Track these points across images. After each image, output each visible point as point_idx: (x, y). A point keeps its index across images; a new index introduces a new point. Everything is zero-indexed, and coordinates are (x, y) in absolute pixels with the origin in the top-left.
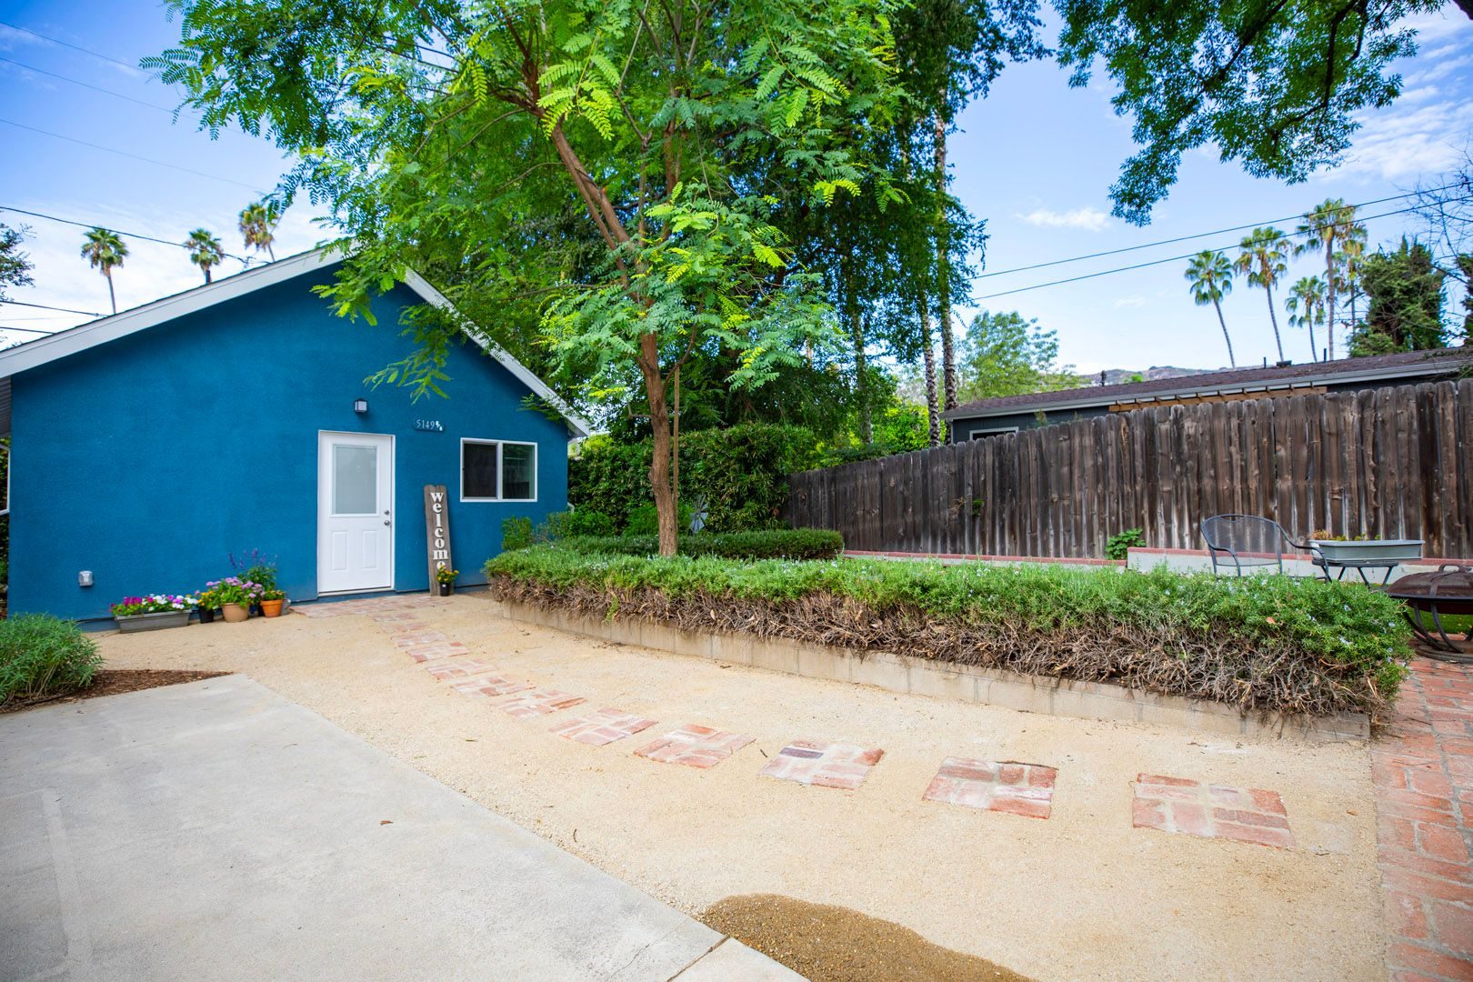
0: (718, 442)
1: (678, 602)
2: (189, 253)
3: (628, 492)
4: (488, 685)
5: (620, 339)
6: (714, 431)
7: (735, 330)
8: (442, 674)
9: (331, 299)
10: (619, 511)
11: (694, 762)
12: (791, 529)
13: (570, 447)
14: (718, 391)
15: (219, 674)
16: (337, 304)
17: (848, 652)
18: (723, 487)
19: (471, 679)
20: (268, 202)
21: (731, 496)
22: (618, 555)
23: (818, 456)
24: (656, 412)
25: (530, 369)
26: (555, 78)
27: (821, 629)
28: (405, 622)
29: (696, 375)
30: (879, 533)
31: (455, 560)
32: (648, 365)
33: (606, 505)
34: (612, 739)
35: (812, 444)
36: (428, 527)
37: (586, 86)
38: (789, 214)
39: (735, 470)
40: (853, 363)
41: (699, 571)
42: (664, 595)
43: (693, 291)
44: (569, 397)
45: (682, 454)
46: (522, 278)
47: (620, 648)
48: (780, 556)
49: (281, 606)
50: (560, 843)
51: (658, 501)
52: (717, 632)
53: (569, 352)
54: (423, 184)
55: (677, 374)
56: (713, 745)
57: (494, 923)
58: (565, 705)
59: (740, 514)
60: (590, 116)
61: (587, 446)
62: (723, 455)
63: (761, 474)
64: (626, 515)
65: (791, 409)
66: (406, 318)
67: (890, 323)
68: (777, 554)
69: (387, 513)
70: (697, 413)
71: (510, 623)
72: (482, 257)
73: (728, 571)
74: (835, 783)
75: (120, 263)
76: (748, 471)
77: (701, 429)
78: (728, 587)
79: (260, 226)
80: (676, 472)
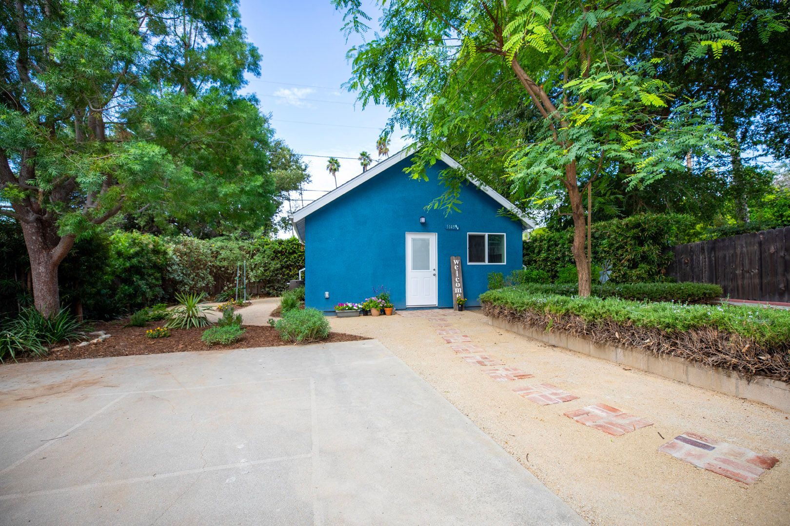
0: (618, 227)
1: (592, 325)
2: (360, 162)
3: (558, 259)
4: (481, 360)
5: (552, 169)
6: (615, 221)
7: (630, 150)
8: (458, 351)
9: (410, 173)
10: (552, 270)
11: (605, 428)
12: (676, 282)
13: (524, 235)
14: (618, 196)
15: (369, 339)
16: (412, 175)
17: (735, 374)
18: (622, 255)
19: (472, 355)
20: (384, 132)
21: (629, 260)
22: (553, 295)
23: (697, 234)
24: (575, 211)
25: (501, 194)
26: (512, 29)
27: (708, 355)
28: (442, 322)
29: (603, 187)
30: (759, 287)
31: (465, 293)
32: (570, 184)
33: (545, 266)
34: (550, 403)
35: (693, 225)
36: (453, 277)
37: (530, 27)
38: (674, 71)
39: (631, 244)
40: (730, 165)
41: (607, 307)
42: (583, 320)
43: (600, 133)
44: (523, 207)
45: (593, 236)
46: (497, 147)
47: (555, 349)
48: (670, 301)
49: (392, 311)
50: (518, 459)
51: (577, 264)
52: (620, 346)
53: (521, 180)
54: (447, 108)
55: (590, 187)
56: (620, 421)
57: (481, 497)
58: (522, 377)
59: (634, 272)
60: (533, 44)
61: (534, 234)
62: (622, 235)
63: (651, 246)
64: (557, 272)
65: (675, 202)
66: (441, 176)
67: (767, 131)
68: (667, 300)
69: (434, 270)
70: (603, 210)
71: (492, 328)
72: (476, 140)
73: (628, 308)
74: (728, 474)
75: (338, 170)
76: (641, 244)
77: (606, 220)
78: (629, 319)
79: (384, 145)
80: (589, 247)
